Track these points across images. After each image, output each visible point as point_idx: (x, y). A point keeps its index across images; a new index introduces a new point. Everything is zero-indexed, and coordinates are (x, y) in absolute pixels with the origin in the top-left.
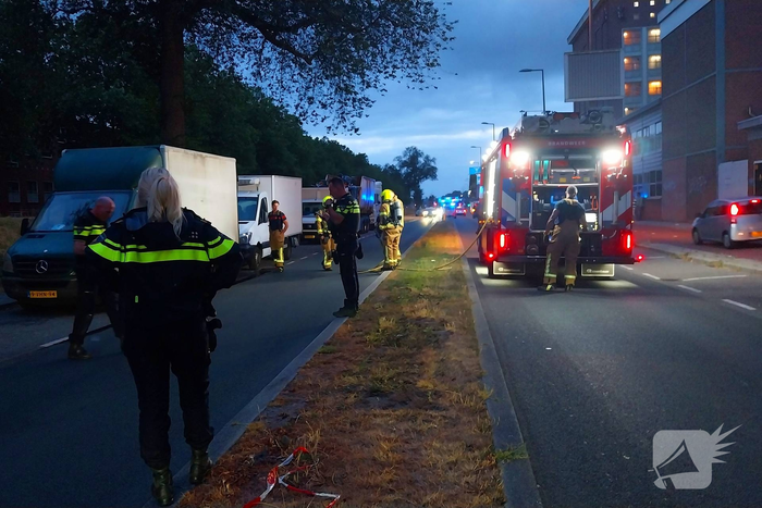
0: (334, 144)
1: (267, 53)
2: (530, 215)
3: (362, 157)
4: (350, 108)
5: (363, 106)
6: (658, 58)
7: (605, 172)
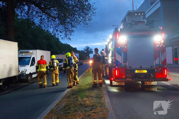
2: (127, 62)
4: (68, 33)
5: (72, 32)
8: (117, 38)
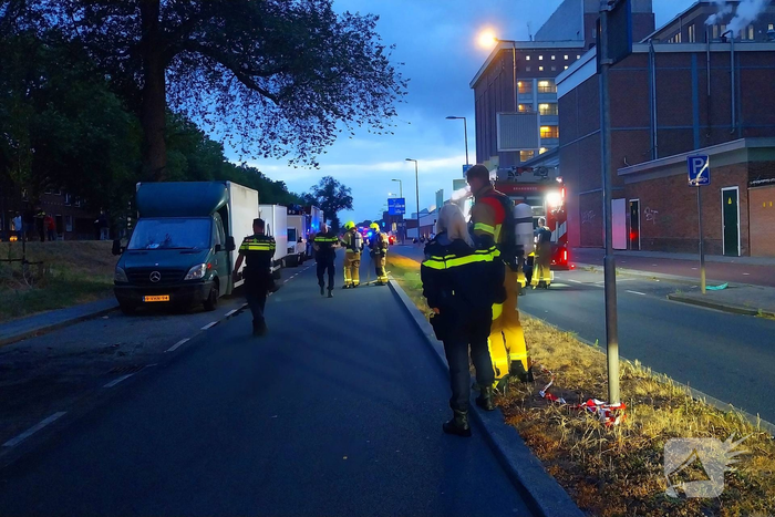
0: (253, 170)
1: (232, 92)
3: (280, 185)
4: (309, 144)
5: (323, 144)
6: (546, 106)
7: (549, 209)
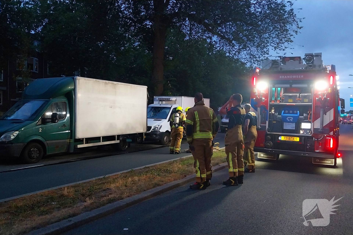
2: (267, 122)
8: (254, 84)
